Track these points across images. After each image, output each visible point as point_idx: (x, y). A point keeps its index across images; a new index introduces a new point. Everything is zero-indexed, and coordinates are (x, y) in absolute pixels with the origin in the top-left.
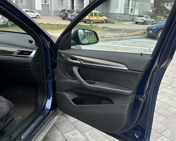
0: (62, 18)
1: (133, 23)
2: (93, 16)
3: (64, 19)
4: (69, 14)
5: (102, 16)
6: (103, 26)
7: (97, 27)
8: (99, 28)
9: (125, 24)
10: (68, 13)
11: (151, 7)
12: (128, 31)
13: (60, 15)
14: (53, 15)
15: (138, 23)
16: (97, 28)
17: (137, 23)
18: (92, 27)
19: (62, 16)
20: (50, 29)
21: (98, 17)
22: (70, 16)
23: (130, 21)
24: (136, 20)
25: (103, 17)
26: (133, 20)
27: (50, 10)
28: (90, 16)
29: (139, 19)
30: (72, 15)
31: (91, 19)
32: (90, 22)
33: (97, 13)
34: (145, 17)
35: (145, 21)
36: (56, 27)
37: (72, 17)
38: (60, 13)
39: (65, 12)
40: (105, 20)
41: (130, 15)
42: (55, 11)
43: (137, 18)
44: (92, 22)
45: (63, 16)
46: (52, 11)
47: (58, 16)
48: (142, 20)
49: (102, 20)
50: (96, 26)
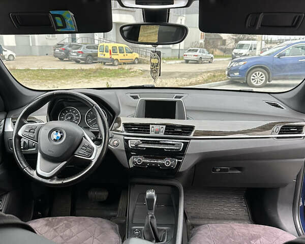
0: (57, 59)
1: (182, 63)
2: (117, 53)
3: (61, 59)
4: (74, 51)
5: (131, 53)
6: (141, 69)
7: (132, 70)
8: (136, 72)
9: (171, 64)
10: (69, 49)
11: (201, 36)
12: (184, 75)
13: (54, 53)
14: (38, 54)
15: (190, 61)
16: (132, 72)
17: (187, 62)
18: (124, 71)
19: (59, 55)
20: (50, 78)
21: (125, 54)
22: (75, 54)
23: (174, 59)
24: (186, 57)
25: (134, 53)
26: (179, 57)
27: (31, 45)
28: (112, 53)
29: (191, 56)
30: (79, 52)
31: (114, 57)
32: (113, 63)
33: (122, 47)
34: (200, 52)
35: (201, 57)
36: (59, 75)
37: (78, 55)
38: (55, 50)
39: (64, 47)
40: (137, 58)
41: (172, 50)
42: (41, 47)
43: (187, 54)
44: (116, 63)
45: (61, 54)
46: (35, 46)
47: (47, 54)
48: (196, 56)
49: (132, 59)
50: (130, 69)
